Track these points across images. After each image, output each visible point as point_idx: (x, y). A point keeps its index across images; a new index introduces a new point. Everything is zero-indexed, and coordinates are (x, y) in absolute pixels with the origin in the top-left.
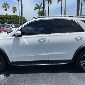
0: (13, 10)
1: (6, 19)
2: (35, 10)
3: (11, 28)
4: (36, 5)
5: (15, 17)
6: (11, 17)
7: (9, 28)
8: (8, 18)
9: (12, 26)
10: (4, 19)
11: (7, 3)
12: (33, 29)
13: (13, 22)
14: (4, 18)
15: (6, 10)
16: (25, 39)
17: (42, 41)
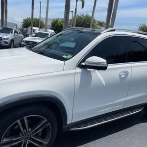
17: (124, 76)
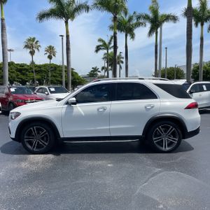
0: (48, 54)
1: (32, 72)
2: (97, 51)
3: (48, 94)
4: (100, 40)
5: (51, 68)
6: (43, 69)
7: (44, 93)
8: (36, 71)
9: (50, 90)
10: (27, 73)
11: (34, 39)
12: (92, 95)
13: (47, 81)
14: (27, 70)
15: (32, 53)
16: (81, 108)
17: (102, 110)
